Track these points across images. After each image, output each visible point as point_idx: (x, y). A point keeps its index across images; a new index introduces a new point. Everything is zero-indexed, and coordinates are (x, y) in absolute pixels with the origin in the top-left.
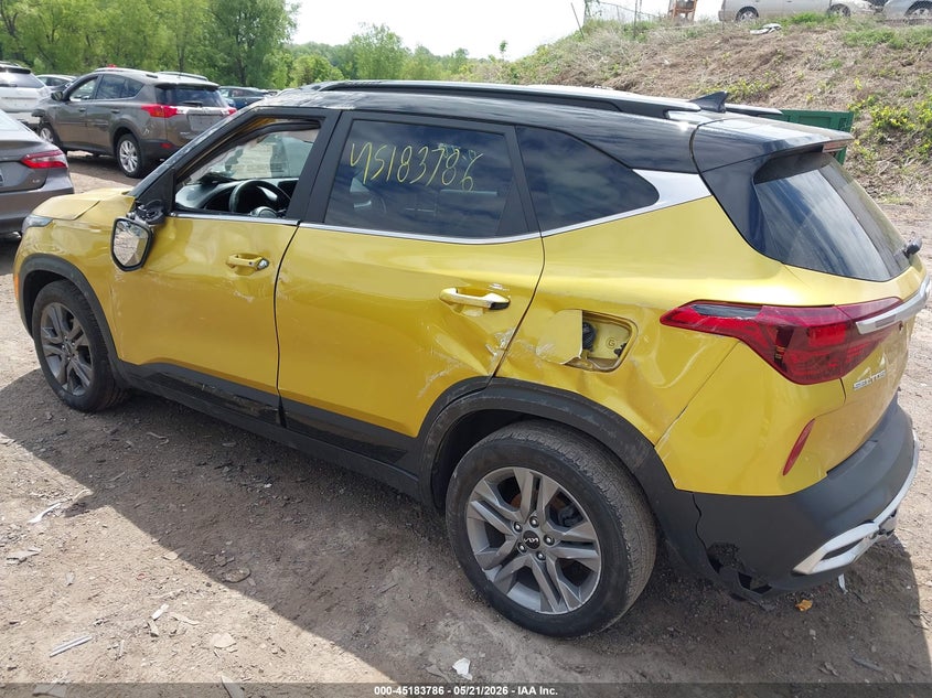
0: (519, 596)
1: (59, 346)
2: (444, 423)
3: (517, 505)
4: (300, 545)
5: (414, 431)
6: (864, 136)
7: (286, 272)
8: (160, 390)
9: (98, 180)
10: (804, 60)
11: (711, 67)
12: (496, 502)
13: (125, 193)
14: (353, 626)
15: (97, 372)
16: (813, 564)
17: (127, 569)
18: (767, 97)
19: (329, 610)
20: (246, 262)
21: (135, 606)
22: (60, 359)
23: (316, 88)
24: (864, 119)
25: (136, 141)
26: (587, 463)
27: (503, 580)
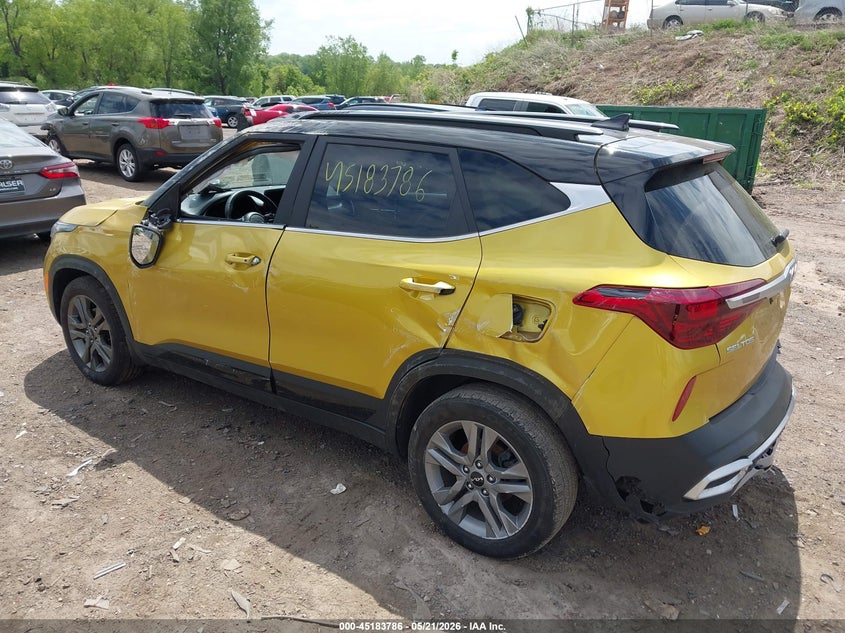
0: (469, 525)
1: (83, 331)
2: (405, 386)
3: (465, 452)
4: (290, 490)
5: (381, 393)
6: (779, 128)
7: (275, 267)
8: (170, 366)
9: (101, 184)
10: (724, 62)
11: (641, 71)
12: (448, 449)
13: (138, 203)
14: (335, 552)
15: (116, 351)
16: (699, 492)
17: (150, 510)
18: (691, 96)
19: (314, 540)
20: (242, 259)
21: (158, 539)
22: (85, 342)
23: (296, 117)
24: (778, 113)
25: (133, 149)
26: (519, 415)
27: (456, 512)
